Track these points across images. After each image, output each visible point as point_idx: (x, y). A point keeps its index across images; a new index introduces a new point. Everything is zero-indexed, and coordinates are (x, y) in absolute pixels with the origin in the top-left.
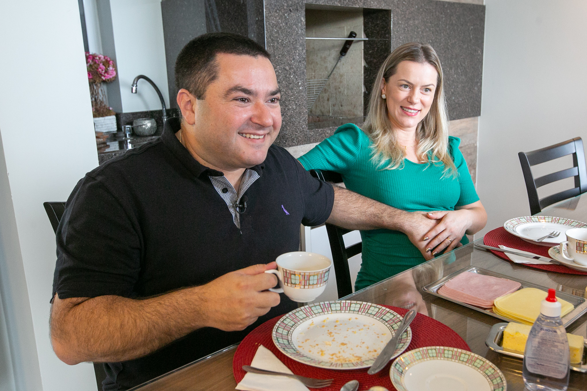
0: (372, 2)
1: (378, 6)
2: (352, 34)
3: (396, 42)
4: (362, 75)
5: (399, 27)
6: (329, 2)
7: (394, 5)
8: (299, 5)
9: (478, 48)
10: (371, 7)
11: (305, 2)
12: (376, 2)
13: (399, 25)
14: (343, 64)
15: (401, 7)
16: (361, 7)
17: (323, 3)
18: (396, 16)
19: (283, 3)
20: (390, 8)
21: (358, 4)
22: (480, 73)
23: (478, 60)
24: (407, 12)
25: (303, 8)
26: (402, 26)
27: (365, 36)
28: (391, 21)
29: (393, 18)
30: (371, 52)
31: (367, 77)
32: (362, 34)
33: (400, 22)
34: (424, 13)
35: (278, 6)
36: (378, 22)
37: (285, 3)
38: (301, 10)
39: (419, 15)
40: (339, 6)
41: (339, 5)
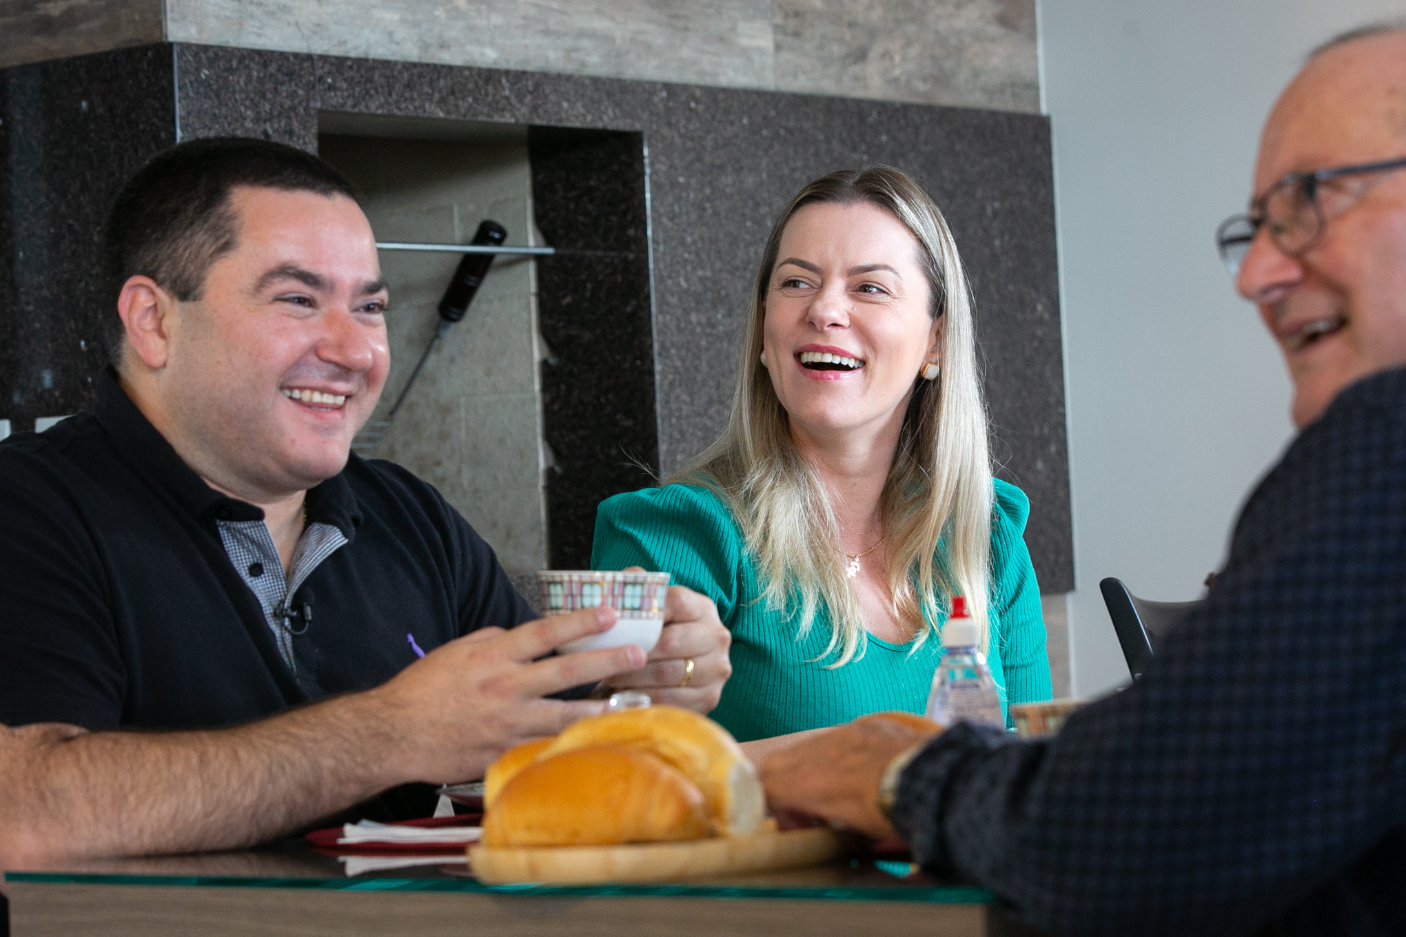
0: (565, 105)
1: (589, 118)
2: (488, 232)
3: (669, 257)
4: (534, 401)
5: (678, 199)
6: (403, 106)
7: (652, 113)
8: (297, 115)
9: (1034, 294)
10: (561, 120)
11: (319, 105)
12: (579, 105)
13: (677, 191)
14: (452, 361)
15: (683, 122)
16: (522, 121)
17: (381, 106)
18: (662, 158)
19: (242, 109)
20: (638, 127)
21: (510, 111)
22: (1052, 400)
23: (1036, 344)
24: (709, 143)
25: (308, 125)
26: (692, 195)
27: (541, 240)
28: (643, 174)
29: (652, 164)
30: (567, 301)
31: (556, 407)
32: (526, 231)
33: (681, 180)
34: (777, 147)
35: (226, 118)
36: (592, 183)
37: (246, 107)
38: (302, 133)
39: (760, 153)
40: (439, 119)
41: (441, 115)
